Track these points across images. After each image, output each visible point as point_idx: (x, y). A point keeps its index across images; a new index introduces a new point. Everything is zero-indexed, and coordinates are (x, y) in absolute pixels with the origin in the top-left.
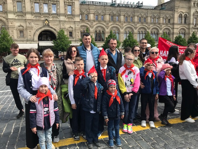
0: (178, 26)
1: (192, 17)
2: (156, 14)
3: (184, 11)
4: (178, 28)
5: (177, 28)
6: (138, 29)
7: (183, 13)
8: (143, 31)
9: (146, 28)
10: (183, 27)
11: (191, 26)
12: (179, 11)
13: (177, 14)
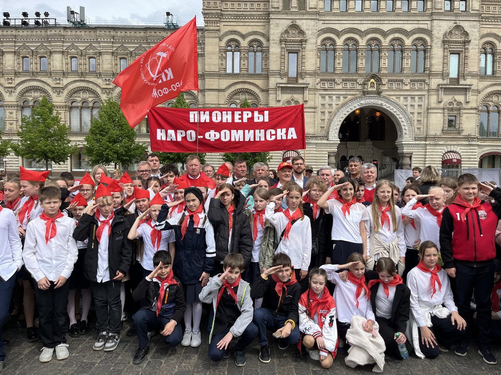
0: (224, 83)
1: (275, 50)
2: (134, 43)
3: (244, 30)
4: (223, 90)
5: (219, 90)
6: (66, 92)
7: (243, 37)
8: (90, 99)
9: (99, 90)
10: (246, 86)
11: (273, 81)
12: (224, 29)
13: (217, 40)
